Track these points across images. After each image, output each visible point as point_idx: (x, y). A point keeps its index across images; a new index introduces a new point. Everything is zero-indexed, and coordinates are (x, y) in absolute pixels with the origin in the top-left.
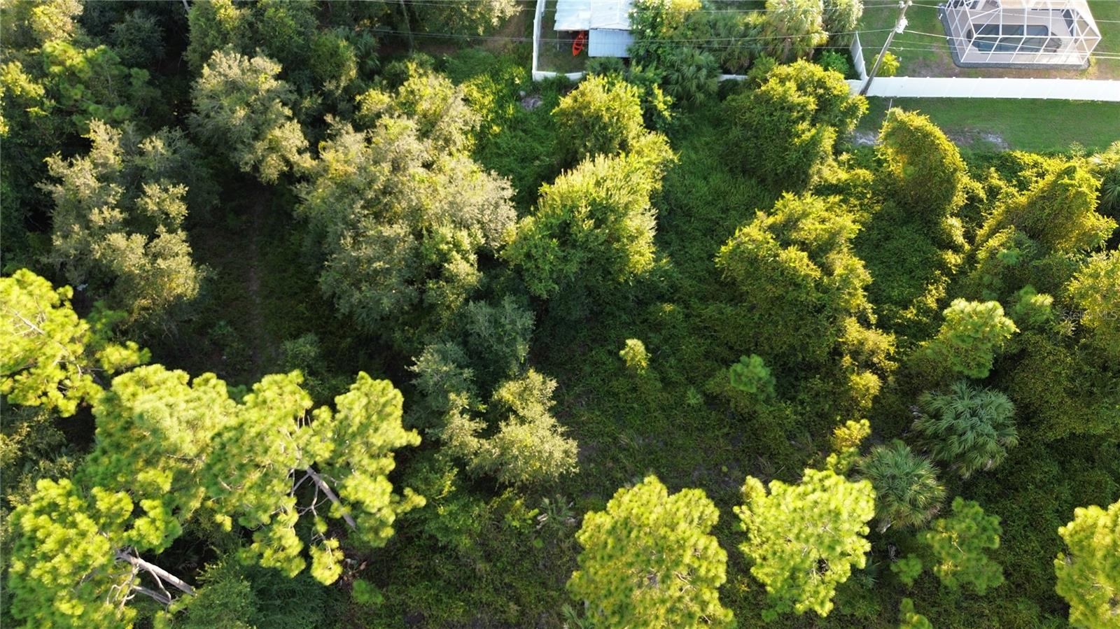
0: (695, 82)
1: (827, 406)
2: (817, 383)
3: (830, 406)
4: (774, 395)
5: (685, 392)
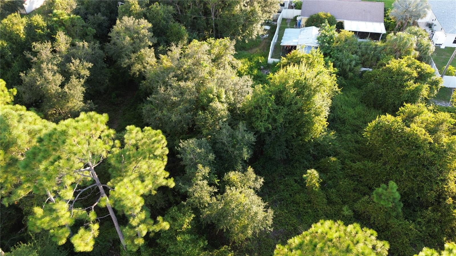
0: (349, 66)
1: (437, 229)
2: (429, 213)
3: (438, 230)
4: (401, 214)
5: (341, 208)
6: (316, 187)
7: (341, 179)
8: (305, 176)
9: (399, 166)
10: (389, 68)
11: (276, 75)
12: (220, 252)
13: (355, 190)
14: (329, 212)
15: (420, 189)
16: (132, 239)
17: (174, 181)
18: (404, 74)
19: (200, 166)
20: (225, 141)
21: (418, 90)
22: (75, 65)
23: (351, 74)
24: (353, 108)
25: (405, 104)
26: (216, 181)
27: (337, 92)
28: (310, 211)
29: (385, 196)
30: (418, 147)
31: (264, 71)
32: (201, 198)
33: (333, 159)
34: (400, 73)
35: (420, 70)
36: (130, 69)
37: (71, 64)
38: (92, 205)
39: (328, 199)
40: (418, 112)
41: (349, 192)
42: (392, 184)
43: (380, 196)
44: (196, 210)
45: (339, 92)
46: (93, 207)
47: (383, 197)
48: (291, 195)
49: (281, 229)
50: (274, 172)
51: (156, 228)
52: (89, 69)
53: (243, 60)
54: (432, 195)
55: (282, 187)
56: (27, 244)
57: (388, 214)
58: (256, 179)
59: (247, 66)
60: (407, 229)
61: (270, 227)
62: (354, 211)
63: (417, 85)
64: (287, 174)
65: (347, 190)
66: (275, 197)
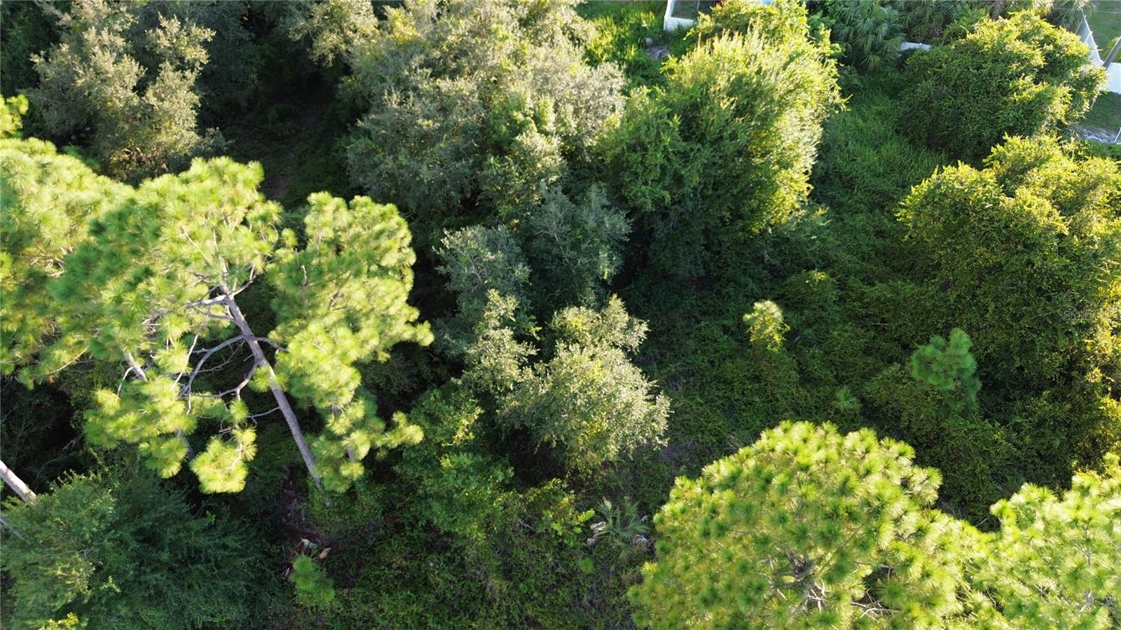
6: (775, 345)
7: (835, 324)
8: (748, 317)
9: (978, 292)
10: (974, 43)
11: (686, 63)
12: (544, 494)
13: (867, 351)
14: (802, 402)
15: (1027, 348)
16: (335, 464)
17: (431, 329)
18: (1010, 58)
19: (493, 295)
20: (554, 232)
21: (1042, 101)
22: (168, 33)
23: (874, 60)
24: (876, 147)
25: (1006, 137)
26: (534, 330)
27: (837, 107)
28: (757, 399)
29: (941, 364)
30: (1030, 246)
31: (653, 49)
32: (496, 370)
33: (819, 276)
34: (1001, 57)
35: (1051, 48)
36: (311, 46)
37: (159, 32)
38: (236, 386)
39: (801, 372)
40: (1037, 159)
41: (854, 354)
42: (960, 337)
43: (927, 364)
44: (486, 398)
45: (843, 107)
46: (238, 390)
47: (935, 367)
48: (712, 363)
49: (687, 441)
50: (672, 308)
51: (393, 440)
52: (205, 44)
53: (600, 22)
54: (1053, 362)
55: (691, 343)
56: (87, 475)
57: (943, 405)
58: (630, 325)
59: (610, 38)
60: (985, 442)
61: (661, 438)
62: (863, 400)
63: (1040, 88)
64: (704, 313)
65: (850, 350)
66: (673, 368)
